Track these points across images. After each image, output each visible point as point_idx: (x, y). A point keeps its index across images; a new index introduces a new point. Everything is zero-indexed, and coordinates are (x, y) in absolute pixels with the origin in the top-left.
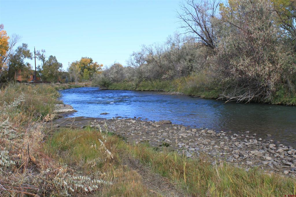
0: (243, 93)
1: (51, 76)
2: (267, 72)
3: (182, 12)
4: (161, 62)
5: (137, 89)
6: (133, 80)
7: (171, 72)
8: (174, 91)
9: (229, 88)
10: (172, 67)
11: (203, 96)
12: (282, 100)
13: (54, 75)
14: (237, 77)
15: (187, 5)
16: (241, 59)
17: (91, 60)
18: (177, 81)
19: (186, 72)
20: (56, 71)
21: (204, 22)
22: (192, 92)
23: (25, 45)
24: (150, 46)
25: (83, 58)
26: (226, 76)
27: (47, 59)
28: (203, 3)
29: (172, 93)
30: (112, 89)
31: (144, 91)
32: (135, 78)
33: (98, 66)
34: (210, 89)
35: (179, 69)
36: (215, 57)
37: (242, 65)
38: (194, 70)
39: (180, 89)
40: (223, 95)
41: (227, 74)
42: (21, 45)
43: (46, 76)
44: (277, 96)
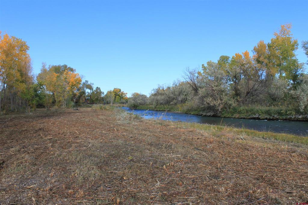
0: (209, 112)
1: (97, 99)
2: (218, 104)
3: (183, 75)
4: (170, 95)
5: (155, 110)
6: (152, 104)
7: (175, 101)
8: (177, 111)
9: (203, 110)
10: (176, 98)
11: (192, 113)
12: (225, 115)
13: (99, 99)
14: (207, 105)
15: (186, 72)
16: (208, 98)
17: (120, 90)
18: (179, 105)
19: (184, 101)
20: (100, 96)
21: (194, 79)
22: (187, 111)
23: (87, 81)
24: (162, 85)
25: (115, 89)
26: (202, 105)
27: (94, 89)
28: (193, 70)
29: (176, 112)
30: (139, 109)
31: (159, 110)
32: (154, 103)
33: (124, 94)
34: (195, 110)
35: (180, 99)
36: (198, 97)
37: (209, 101)
38: (188, 100)
39: (180, 110)
40: (201, 113)
41: (203, 104)
42: (85, 81)
43: (94, 99)
44: (223, 114)
